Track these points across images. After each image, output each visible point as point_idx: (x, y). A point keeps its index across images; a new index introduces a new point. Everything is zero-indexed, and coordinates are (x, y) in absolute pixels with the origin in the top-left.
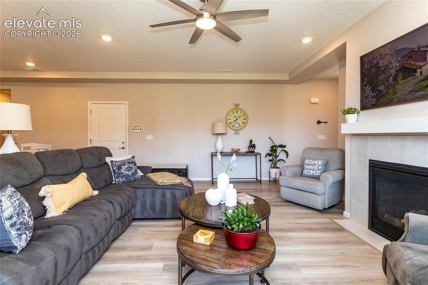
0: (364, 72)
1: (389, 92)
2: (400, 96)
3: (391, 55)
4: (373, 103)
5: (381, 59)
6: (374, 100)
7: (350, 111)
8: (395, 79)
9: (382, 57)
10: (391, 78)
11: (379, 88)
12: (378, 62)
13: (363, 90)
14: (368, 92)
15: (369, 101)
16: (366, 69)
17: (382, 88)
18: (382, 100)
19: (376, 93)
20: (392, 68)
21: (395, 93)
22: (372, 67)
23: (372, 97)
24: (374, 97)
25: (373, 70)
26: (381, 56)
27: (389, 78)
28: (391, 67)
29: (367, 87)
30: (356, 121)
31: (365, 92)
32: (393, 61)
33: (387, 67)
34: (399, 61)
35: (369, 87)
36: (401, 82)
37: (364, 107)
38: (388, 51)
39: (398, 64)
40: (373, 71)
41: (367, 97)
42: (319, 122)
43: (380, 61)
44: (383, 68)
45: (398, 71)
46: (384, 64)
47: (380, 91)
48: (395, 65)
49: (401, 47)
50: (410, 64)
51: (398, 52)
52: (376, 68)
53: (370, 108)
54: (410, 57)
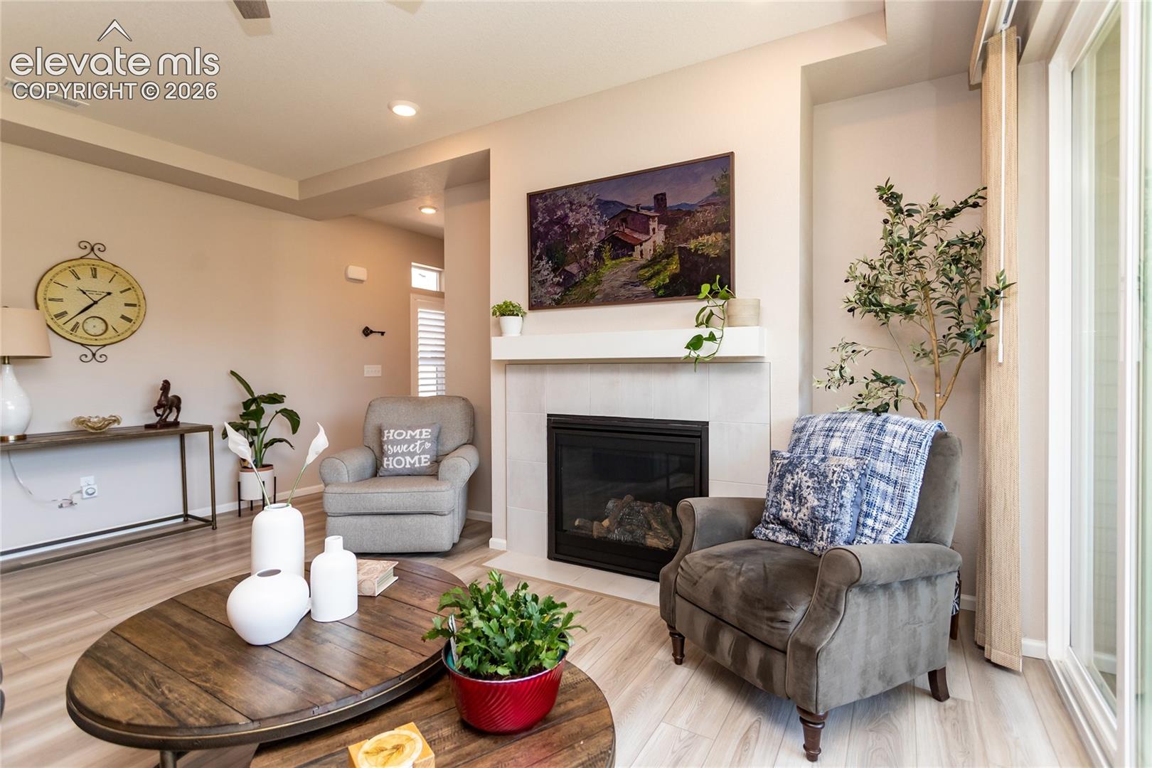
0: (537, 228)
1: (587, 278)
2: (608, 290)
3: (590, 207)
4: (556, 297)
5: (571, 210)
6: (559, 291)
7: (507, 310)
8: (598, 255)
9: (574, 207)
10: (591, 253)
11: (567, 268)
12: (566, 216)
13: (535, 268)
14: (546, 273)
15: (548, 292)
16: (540, 223)
17: (573, 268)
18: (575, 293)
19: (563, 277)
20: (593, 233)
21: (599, 283)
22: (553, 223)
23: (554, 285)
24: (559, 284)
25: (556, 228)
26: (571, 203)
27: (587, 251)
28: (591, 230)
29: (544, 262)
30: (521, 333)
31: (539, 272)
32: (594, 221)
33: (583, 228)
34: (605, 223)
35: (547, 263)
36: (609, 262)
37: (535, 305)
38: (584, 199)
39: (603, 228)
40: (556, 232)
41: (543, 283)
42: (367, 332)
43: (570, 214)
44: (575, 230)
45: (603, 241)
46: (577, 221)
47: (571, 275)
48: (598, 229)
49: (609, 199)
50: (623, 233)
51: (604, 205)
52: (562, 227)
53: (550, 307)
54: (624, 220)
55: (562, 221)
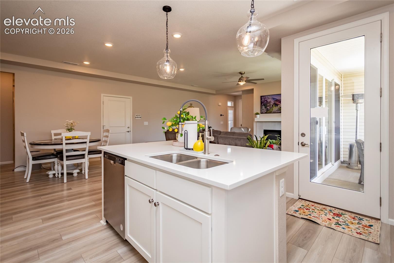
0: (262, 101)
2: (274, 111)
3: (271, 99)
5: (268, 99)
7: (257, 114)
8: (272, 106)
10: (271, 105)
12: (267, 100)
17: (268, 108)
18: (268, 112)
21: (272, 110)
23: (265, 110)
24: (266, 110)
25: (265, 101)
26: (268, 98)
30: (260, 117)
31: (262, 108)
33: (270, 102)
34: (274, 101)
35: (264, 107)
36: (274, 107)
37: (262, 113)
38: (270, 97)
39: (273, 102)
41: (263, 110)
45: (273, 104)
47: (268, 109)
48: (272, 102)
49: (274, 98)
50: (277, 103)
51: (273, 99)
52: (266, 101)
53: (264, 113)
54: (277, 101)
55: (266, 100)
